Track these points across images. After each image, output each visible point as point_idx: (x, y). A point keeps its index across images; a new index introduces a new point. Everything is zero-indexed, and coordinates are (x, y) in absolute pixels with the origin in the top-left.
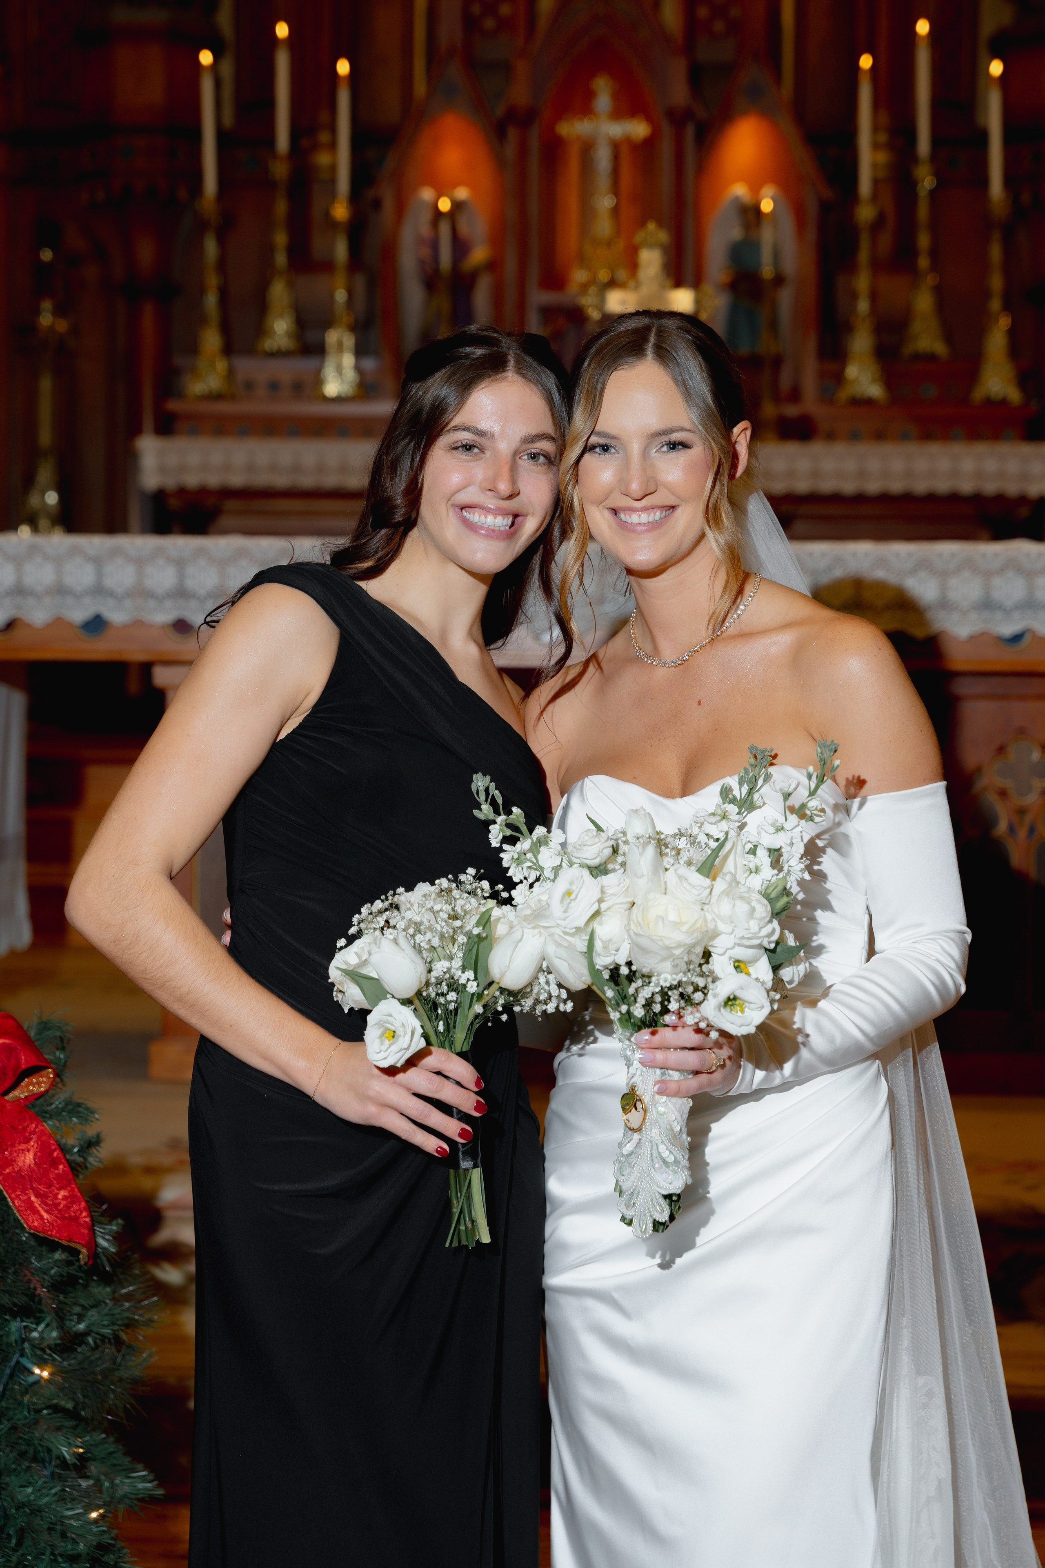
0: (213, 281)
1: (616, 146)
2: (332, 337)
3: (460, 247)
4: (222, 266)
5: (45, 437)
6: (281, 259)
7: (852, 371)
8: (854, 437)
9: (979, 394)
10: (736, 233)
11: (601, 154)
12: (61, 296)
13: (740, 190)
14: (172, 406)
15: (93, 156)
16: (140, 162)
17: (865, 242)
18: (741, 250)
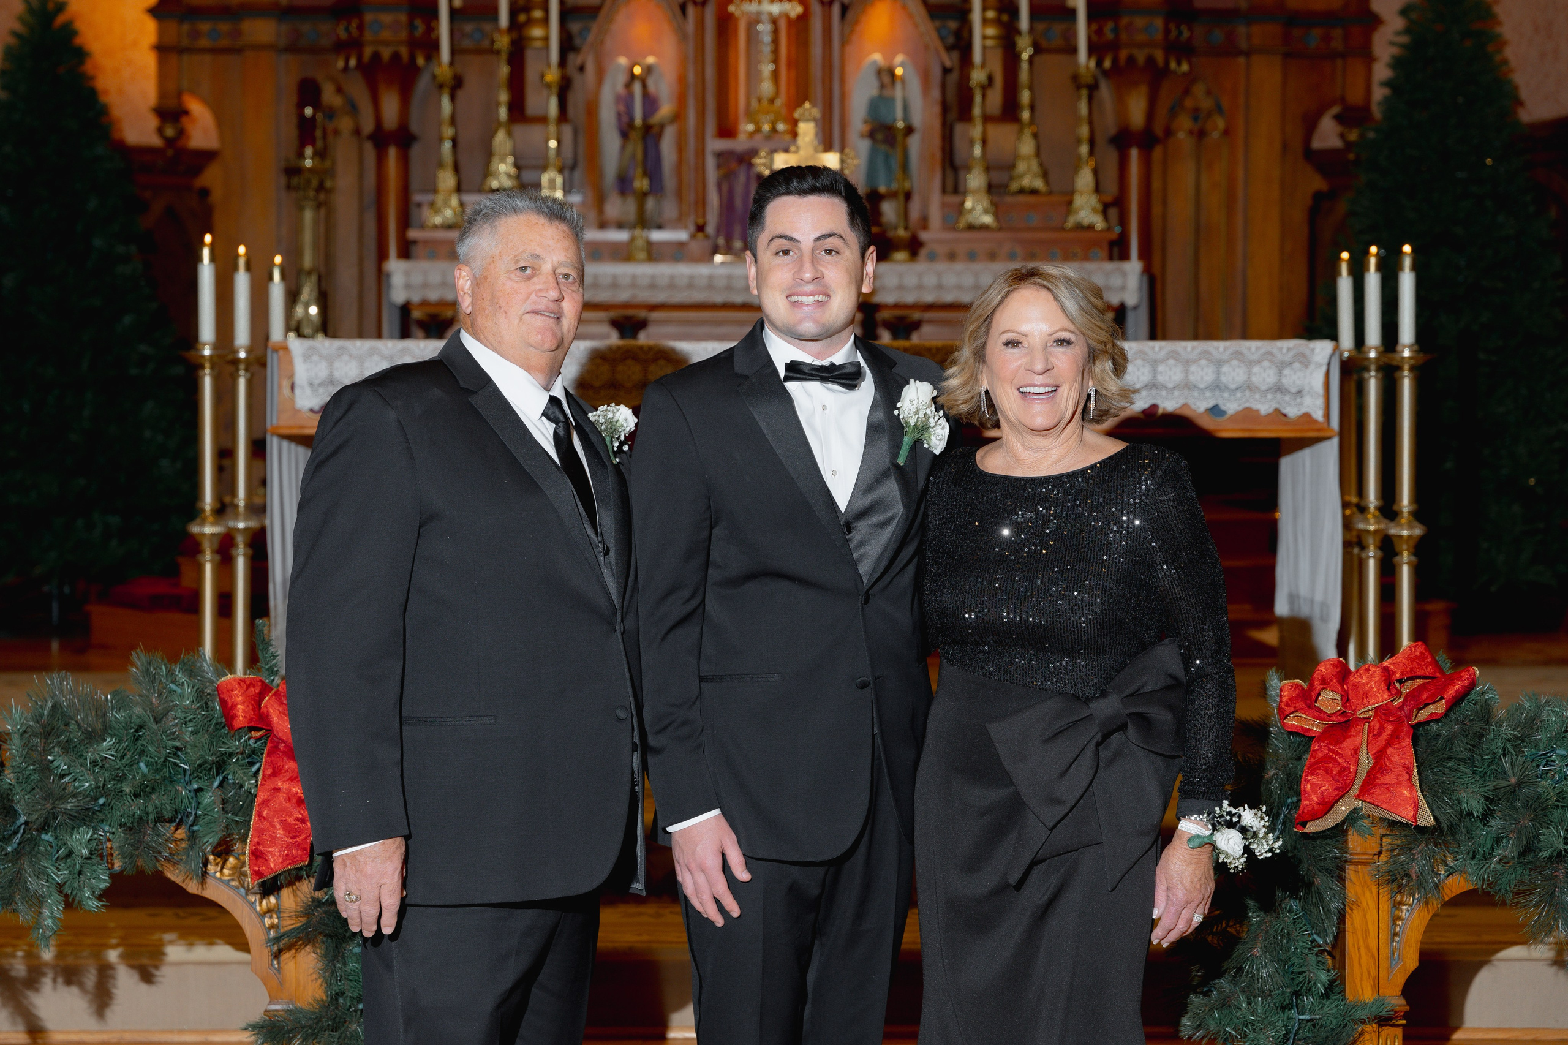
0: (448, 132)
1: (774, 21)
2: (545, 178)
3: (650, 102)
4: (453, 121)
5: (308, 261)
6: (503, 113)
7: (968, 204)
8: (972, 257)
9: (1071, 222)
10: (875, 92)
11: (764, 28)
12: (319, 144)
13: (877, 57)
14: (412, 234)
15: (347, 29)
16: (386, 35)
17: (978, 99)
18: (878, 106)
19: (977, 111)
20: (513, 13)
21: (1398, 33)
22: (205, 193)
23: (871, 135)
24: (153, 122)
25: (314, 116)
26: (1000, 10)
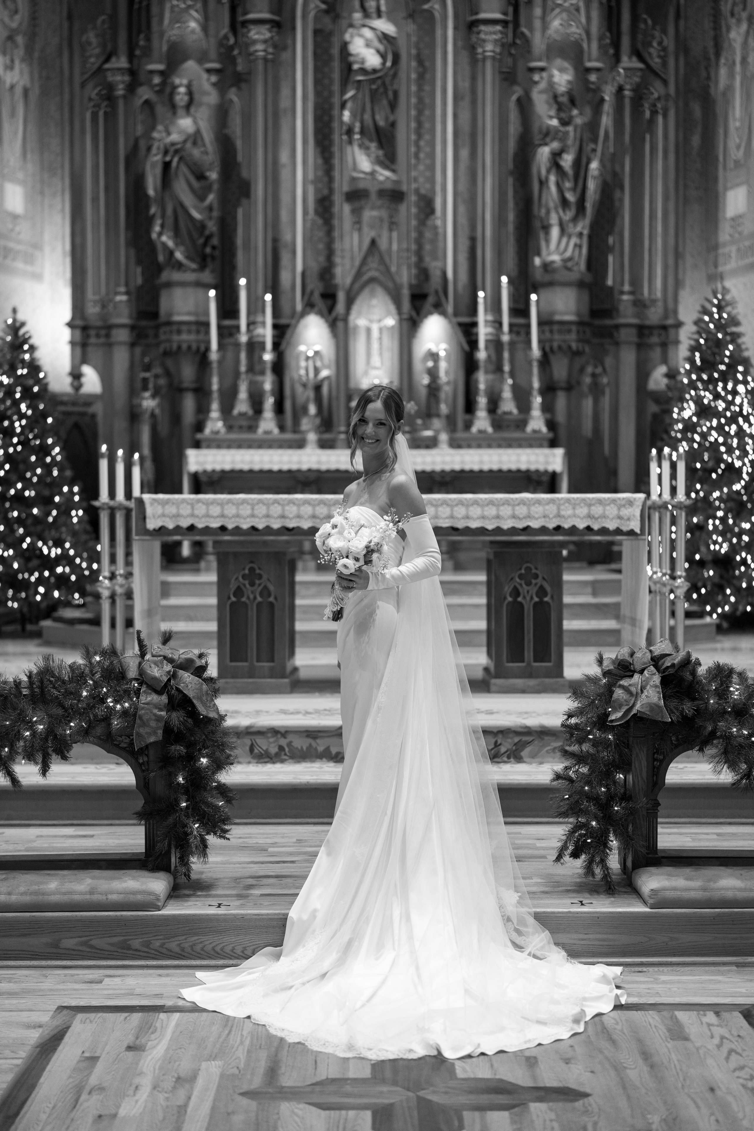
1: (381, 330)
3: (317, 370)
7: (478, 419)
8: (479, 446)
9: (529, 429)
11: (376, 332)
14: (199, 436)
17: (482, 364)
19: (481, 369)
20: (249, 325)
21: (693, 333)
22: (93, 415)
24: (69, 380)
26: (494, 322)
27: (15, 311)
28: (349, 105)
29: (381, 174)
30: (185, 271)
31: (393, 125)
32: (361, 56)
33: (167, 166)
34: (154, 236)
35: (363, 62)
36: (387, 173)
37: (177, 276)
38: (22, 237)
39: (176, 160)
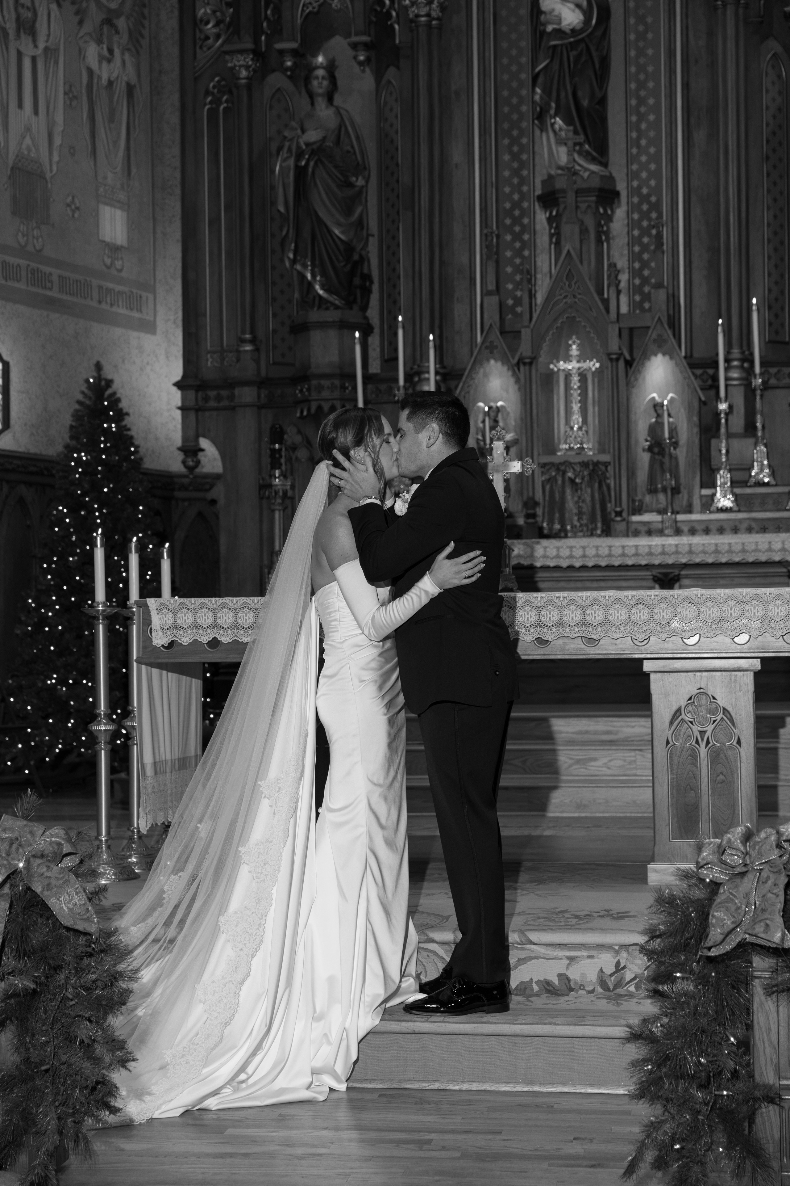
1: (583, 376)
8: (721, 532)
10: (652, 420)
11: (576, 379)
12: (283, 468)
13: (655, 395)
15: (301, 391)
16: (325, 394)
17: (723, 421)
18: (655, 430)
19: (723, 430)
20: (408, 377)
22: (214, 502)
23: (650, 449)
24: (180, 456)
25: (280, 450)
26: (743, 361)
27: (98, 367)
28: (540, 80)
29: (586, 170)
30: (327, 309)
31: (603, 102)
32: (556, 13)
33: (300, 173)
34: (287, 264)
35: (559, 20)
36: (594, 167)
37: (315, 315)
38: (124, 274)
39: (312, 164)
